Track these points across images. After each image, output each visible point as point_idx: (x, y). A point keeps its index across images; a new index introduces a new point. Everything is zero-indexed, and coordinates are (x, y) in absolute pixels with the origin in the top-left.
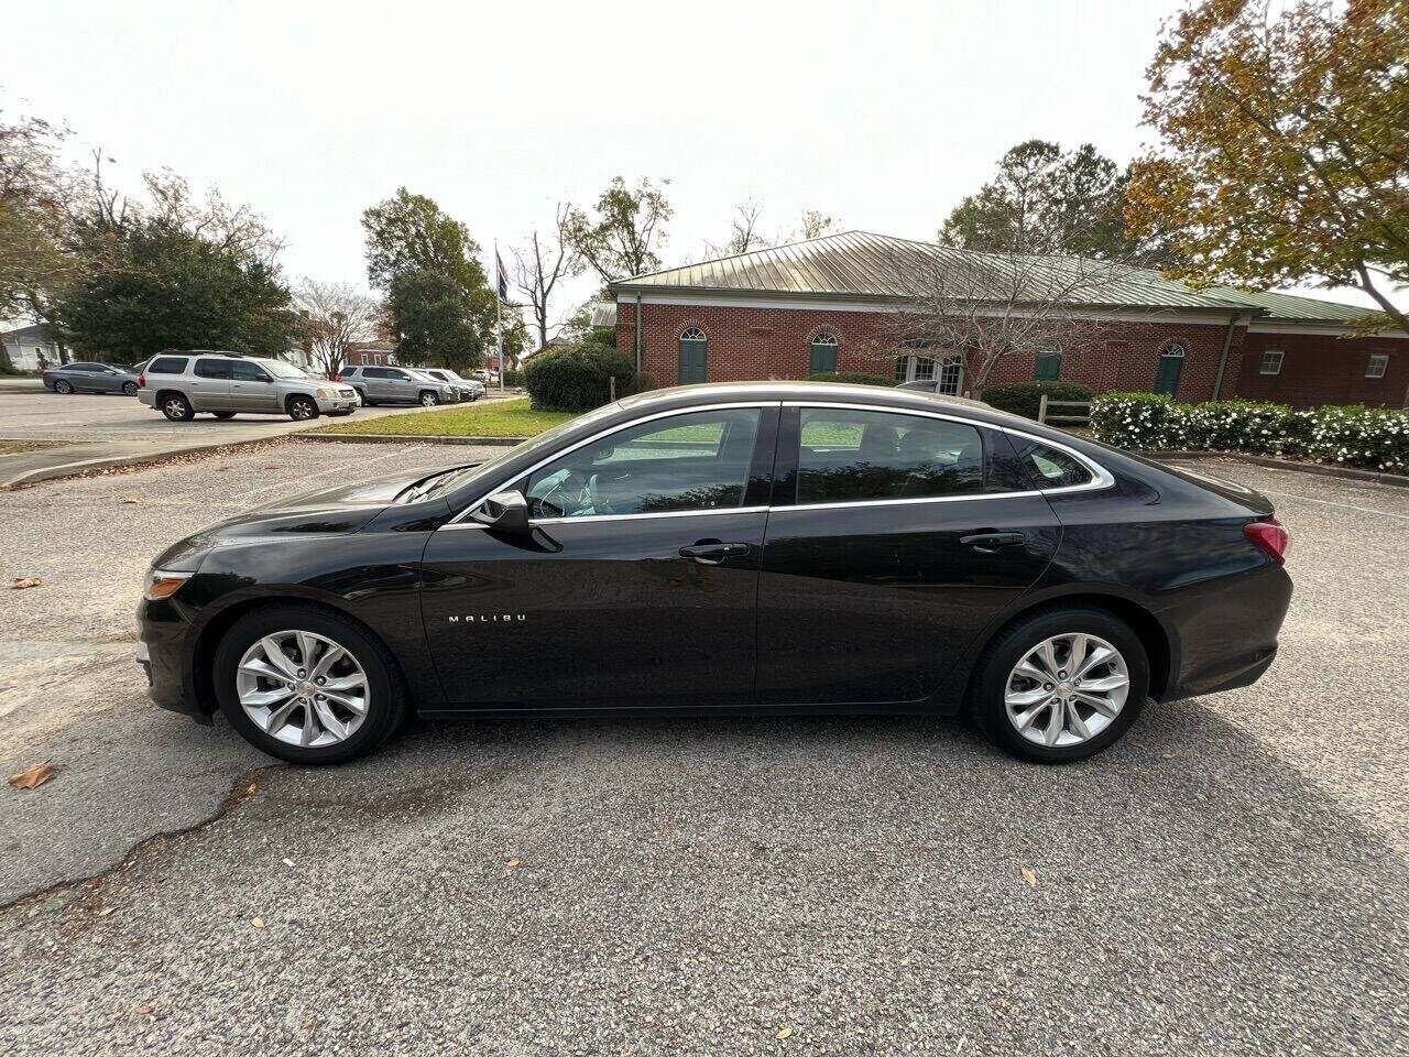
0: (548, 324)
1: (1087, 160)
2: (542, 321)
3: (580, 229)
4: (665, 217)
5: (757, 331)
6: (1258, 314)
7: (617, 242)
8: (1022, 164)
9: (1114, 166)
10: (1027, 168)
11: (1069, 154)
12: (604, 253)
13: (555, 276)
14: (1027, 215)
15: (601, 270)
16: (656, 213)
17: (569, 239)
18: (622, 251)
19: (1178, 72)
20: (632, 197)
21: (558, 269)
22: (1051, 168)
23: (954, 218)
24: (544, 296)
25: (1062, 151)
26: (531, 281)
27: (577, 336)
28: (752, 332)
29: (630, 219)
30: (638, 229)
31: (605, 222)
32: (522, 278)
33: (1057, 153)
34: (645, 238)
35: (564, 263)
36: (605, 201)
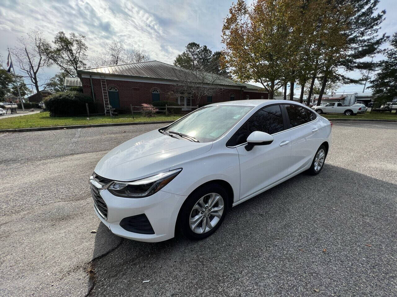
0: (39, 84)
1: (205, 49)
2: (36, 83)
3: (47, 49)
4: (85, 49)
5: (135, 88)
6: (245, 87)
7: (65, 55)
8: (192, 48)
9: (211, 52)
10: (193, 49)
11: (202, 47)
12: (60, 60)
13: (39, 66)
14: (194, 61)
15: (60, 66)
16: (81, 47)
17: (43, 53)
18: (69, 59)
19: (228, 32)
20: (69, 40)
21: (40, 63)
22: (198, 50)
23: (177, 60)
24: (35, 74)
25: (200, 46)
26: (27, 68)
27: (51, 90)
28: (133, 89)
29: (70, 48)
30: (74, 52)
31: (59, 48)
32: (21, 66)
33: (199, 47)
34: (77, 55)
35: (42, 62)
36: (57, 40)
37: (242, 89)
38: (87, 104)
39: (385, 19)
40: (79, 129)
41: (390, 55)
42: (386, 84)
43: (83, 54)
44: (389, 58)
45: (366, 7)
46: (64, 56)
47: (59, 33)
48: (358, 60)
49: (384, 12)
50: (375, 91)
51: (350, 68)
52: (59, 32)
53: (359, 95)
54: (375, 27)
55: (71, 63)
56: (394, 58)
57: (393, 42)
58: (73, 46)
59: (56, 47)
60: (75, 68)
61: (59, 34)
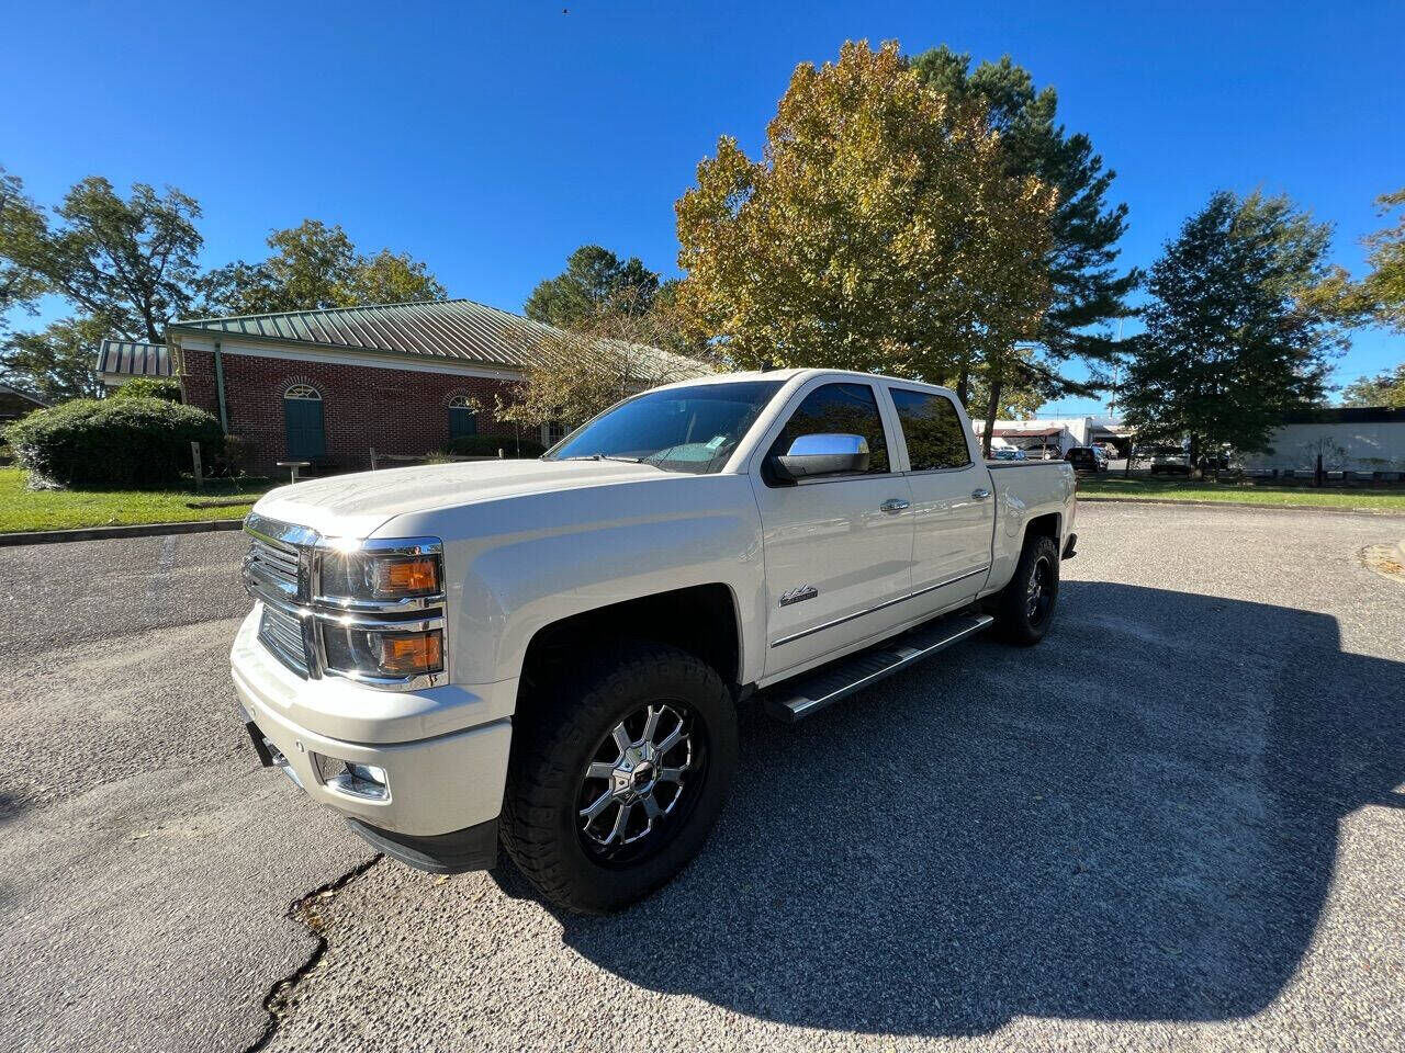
7: (105, 261)
8: (589, 265)
10: (594, 268)
16: (173, 237)
18: (118, 276)
20: (128, 209)
22: (612, 272)
28: (379, 393)
29: (127, 237)
30: (143, 250)
31: (80, 234)
36: (78, 207)
38: (195, 445)
39: (1127, 227)
40: (170, 538)
41: (1151, 319)
42: (1154, 398)
43: (180, 258)
44: (1150, 326)
45: (1081, 194)
46: (98, 263)
47: (89, 182)
49: (1124, 209)
51: (1059, 352)
52: (86, 178)
53: (1096, 424)
54: (1107, 248)
55: (125, 289)
56: (1162, 327)
57: (1153, 284)
58: (141, 230)
59: (70, 229)
60: (139, 306)
61: (86, 186)
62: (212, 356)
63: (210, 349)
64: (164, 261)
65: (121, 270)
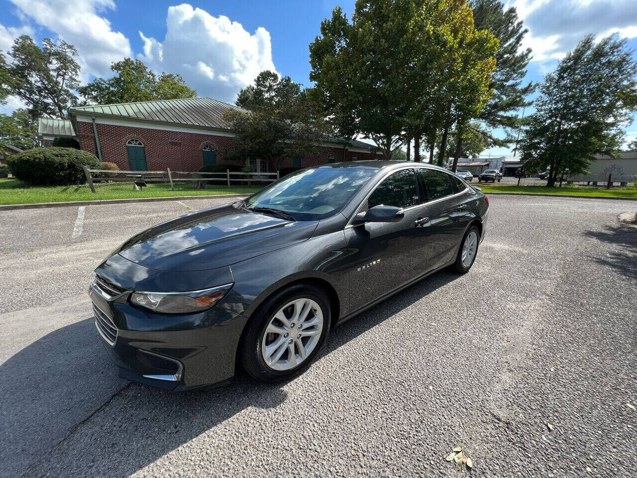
4: (74, 69)
5: (173, 142)
6: (350, 145)
7: (36, 79)
15: (25, 97)
16: (66, 66)
18: (42, 86)
20: (42, 51)
28: (170, 143)
29: (44, 66)
30: (53, 73)
31: (21, 65)
34: (60, 79)
37: (346, 148)
42: (536, 146)
43: (71, 77)
46: (32, 80)
47: (21, 38)
48: (502, 113)
49: (530, 50)
50: (522, 155)
51: (493, 123)
52: (20, 35)
53: (507, 160)
55: (47, 93)
58: (50, 63)
59: (16, 62)
60: (54, 101)
61: (21, 40)
62: (91, 124)
63: (90, 121)
64: (64, 79)
65: (44, 84)
